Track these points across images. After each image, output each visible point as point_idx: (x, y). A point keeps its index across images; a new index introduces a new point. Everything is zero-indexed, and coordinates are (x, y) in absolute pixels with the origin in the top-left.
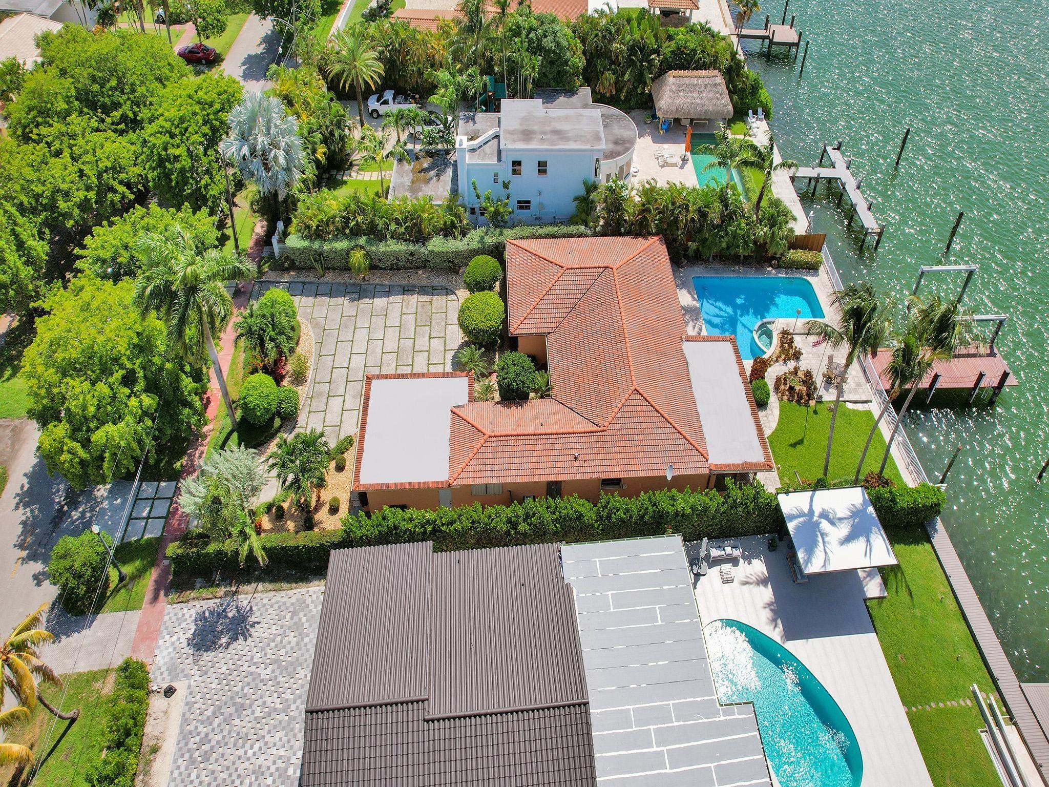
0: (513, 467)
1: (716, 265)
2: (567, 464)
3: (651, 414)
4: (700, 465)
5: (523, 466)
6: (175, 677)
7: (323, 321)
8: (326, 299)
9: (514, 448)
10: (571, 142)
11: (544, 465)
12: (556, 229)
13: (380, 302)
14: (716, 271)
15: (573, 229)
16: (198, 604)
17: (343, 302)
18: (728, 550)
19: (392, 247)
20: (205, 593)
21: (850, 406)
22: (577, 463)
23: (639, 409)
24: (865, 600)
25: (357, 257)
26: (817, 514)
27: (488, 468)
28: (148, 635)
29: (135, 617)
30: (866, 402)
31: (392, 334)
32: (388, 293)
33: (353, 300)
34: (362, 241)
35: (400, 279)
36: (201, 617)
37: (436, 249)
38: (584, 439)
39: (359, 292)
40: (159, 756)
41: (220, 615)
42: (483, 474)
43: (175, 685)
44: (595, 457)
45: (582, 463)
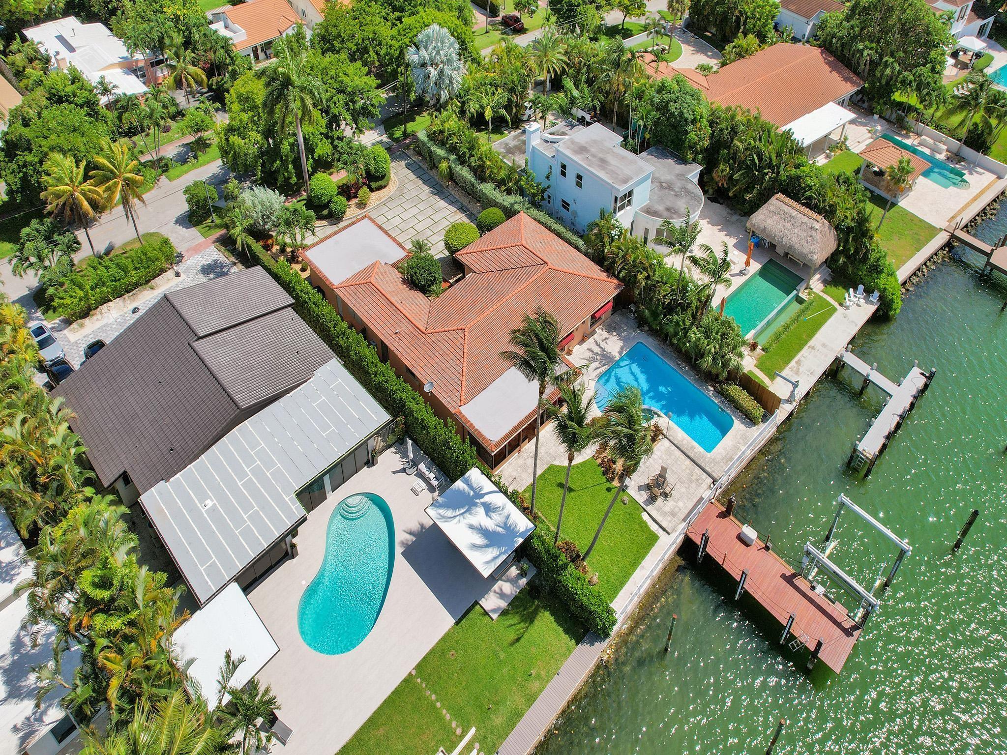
0: (366, 308)
1: (668, 350)
2: (390, 332)
3: (458, 351)
4: (454, 404)
5: (370, 312)
6: (184, 272)
7: (406, 190)
8: (421, 182)
9: (375, 300)
10: (603, 172)
11: (379, 321)
12: (564, 230)
13: (442, 204)
14: (664, 353)
15: (574, 238)
16: (221, 255)
17: (427, 189)
18: (432, 476)
19: (464, 172)
20: (227, 253)
21: (645, 516)
22: (394, 336)
23: (456, 341)
24: (476, 603)
25: (444, 165)
26: (482, 500)
27: (356, 297)
28: (196, 250)
29: (202, 239)
30: (664, 530)
31: (429, 222)
32: (451, 203)
33: (432, 192)
34: (453, 157)
35: (464, 201)
36: (216, 261)
37: (485, 191)
38: (410, 328)
39: (439, 191)
40: (151, 291)
41: (222, 266)
42: (350, 298)
43: (182, 274)
44: (407, 343)
45: (397, 339)
